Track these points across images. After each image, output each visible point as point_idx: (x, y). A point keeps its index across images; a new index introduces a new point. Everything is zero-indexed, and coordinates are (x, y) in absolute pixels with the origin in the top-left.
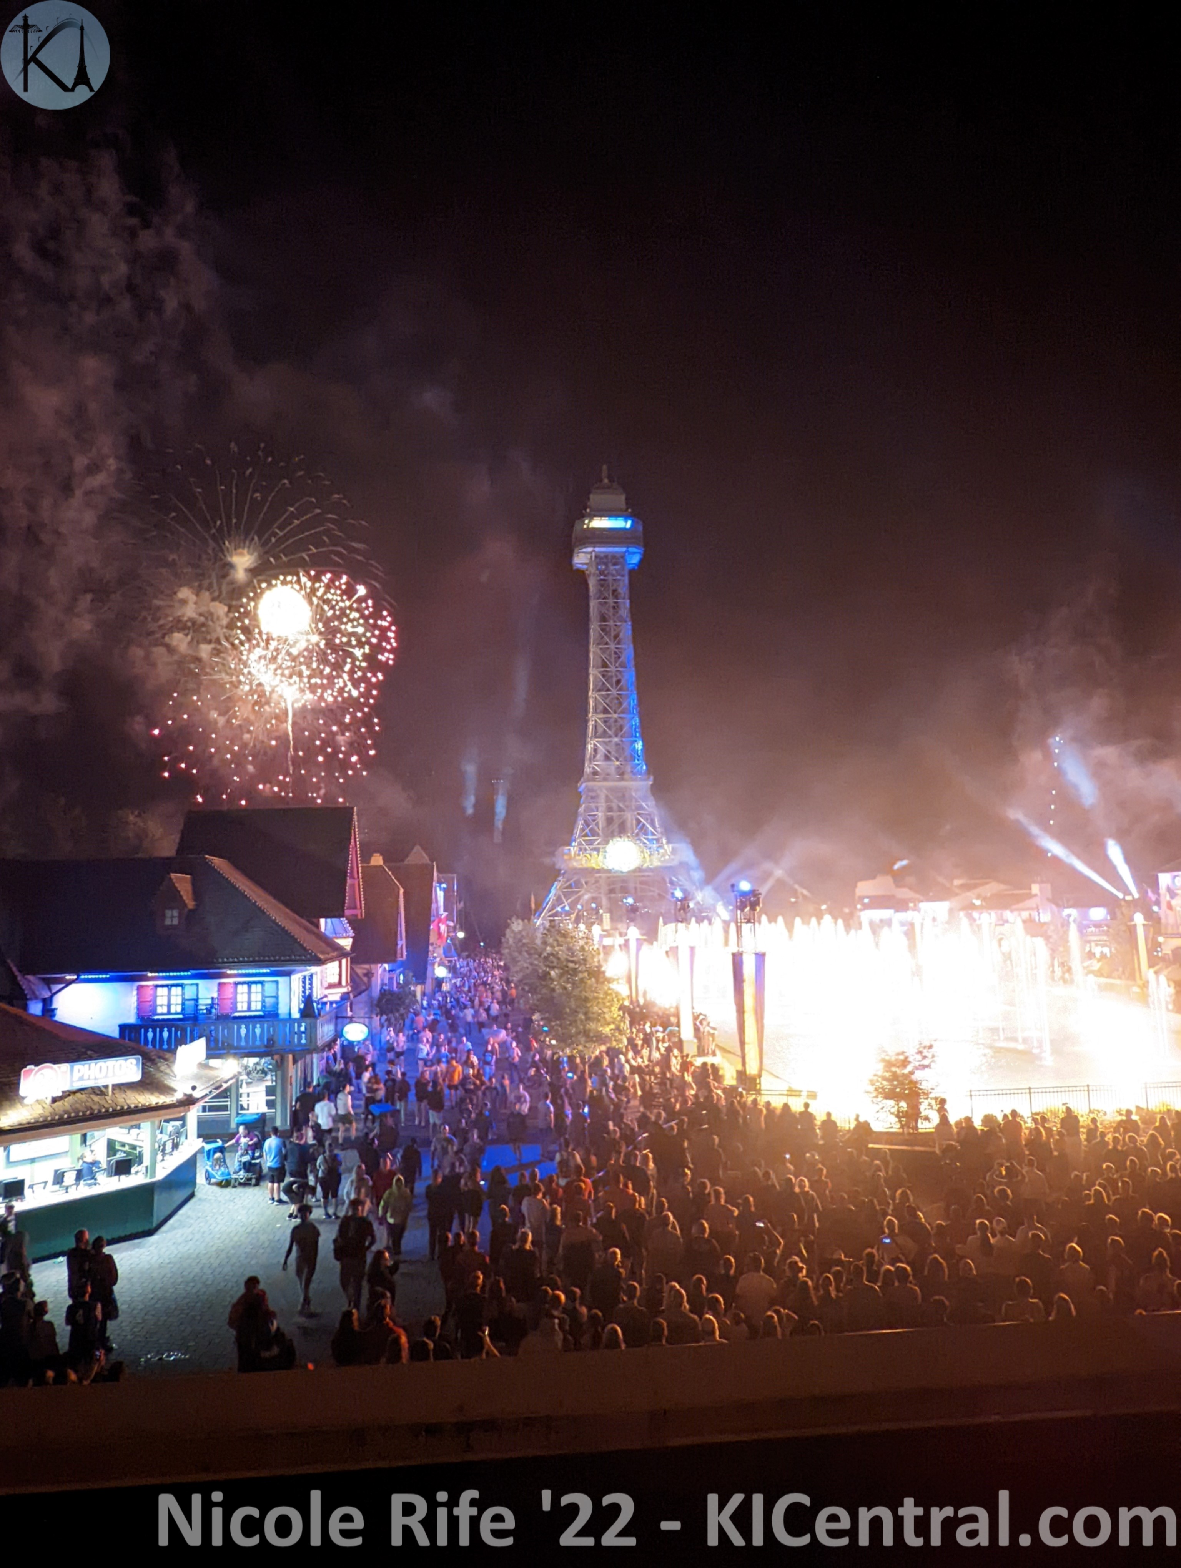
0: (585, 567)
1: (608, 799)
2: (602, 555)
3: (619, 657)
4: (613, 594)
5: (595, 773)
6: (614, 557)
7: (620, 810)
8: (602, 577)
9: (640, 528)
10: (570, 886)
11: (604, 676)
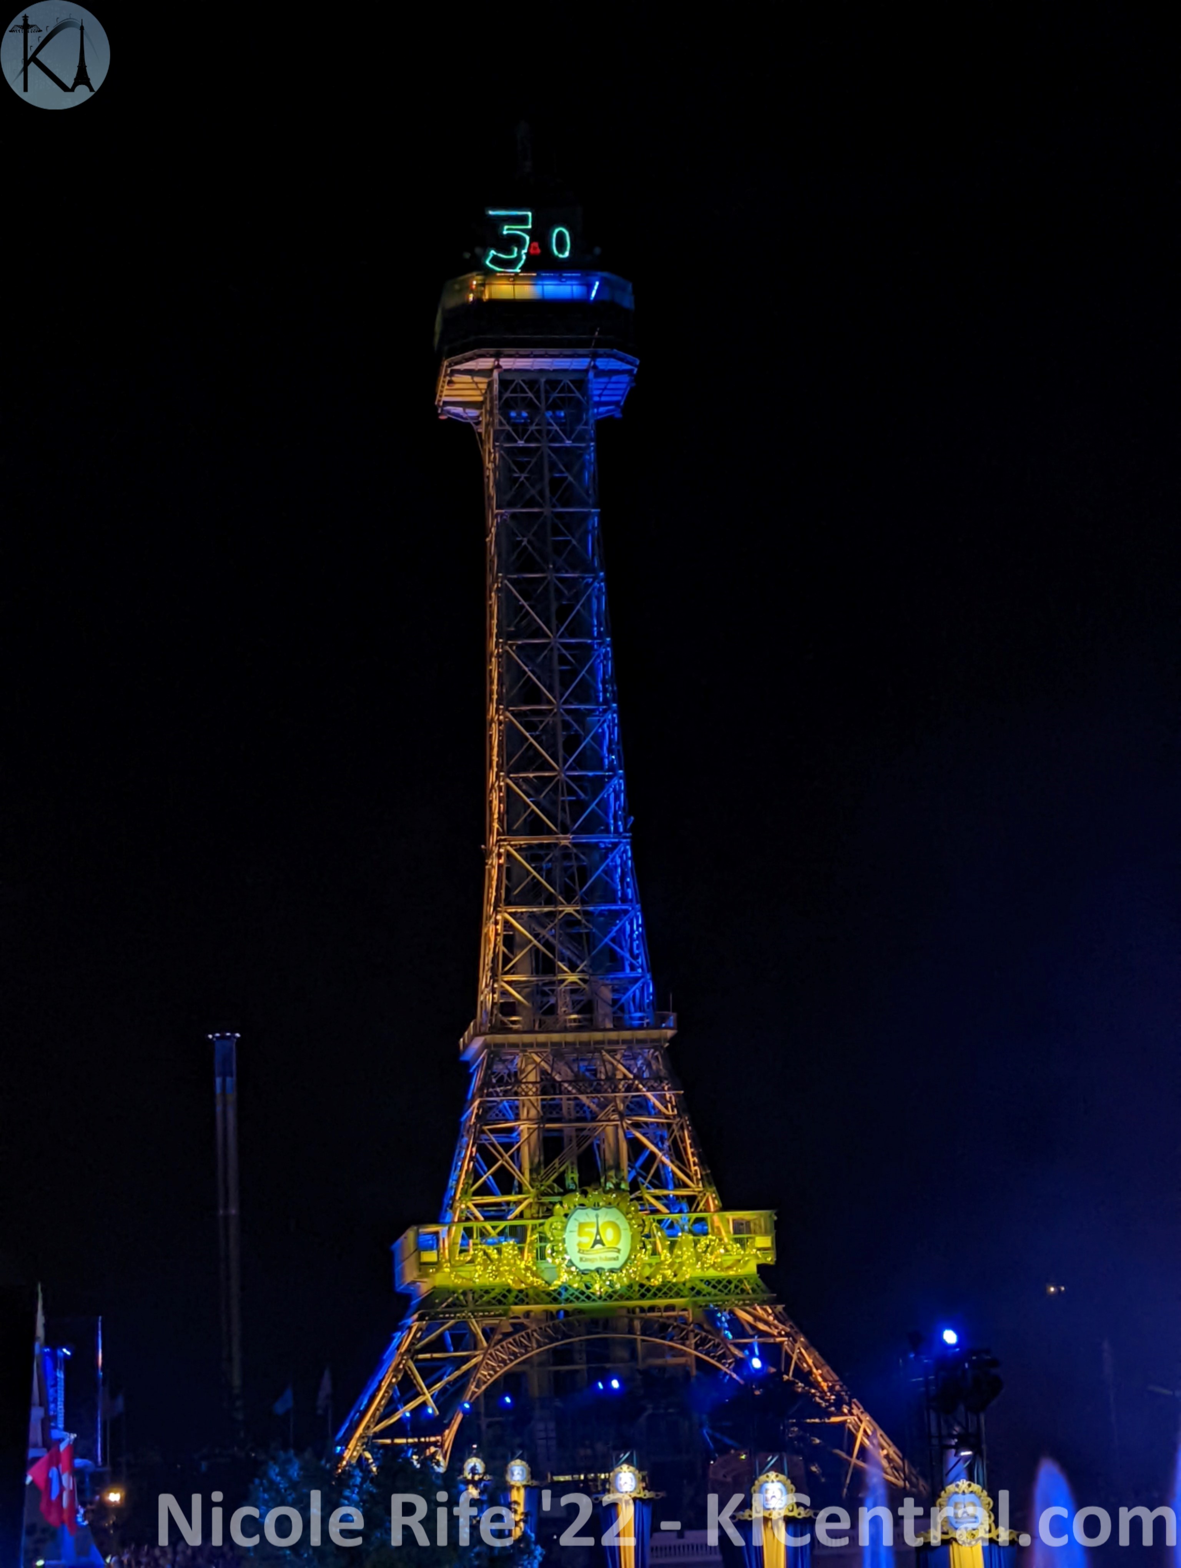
0: (472, 412)
1: (548, 1085)
2: (519, 379)
3: (575, 673)
4: (553, 492)
5: (508, 1008)
6: (553, 384)
7: (584, 1115)
8: (521, 443)
9: (627, 301)
10: (438, 1345)
11: (529, 727)
